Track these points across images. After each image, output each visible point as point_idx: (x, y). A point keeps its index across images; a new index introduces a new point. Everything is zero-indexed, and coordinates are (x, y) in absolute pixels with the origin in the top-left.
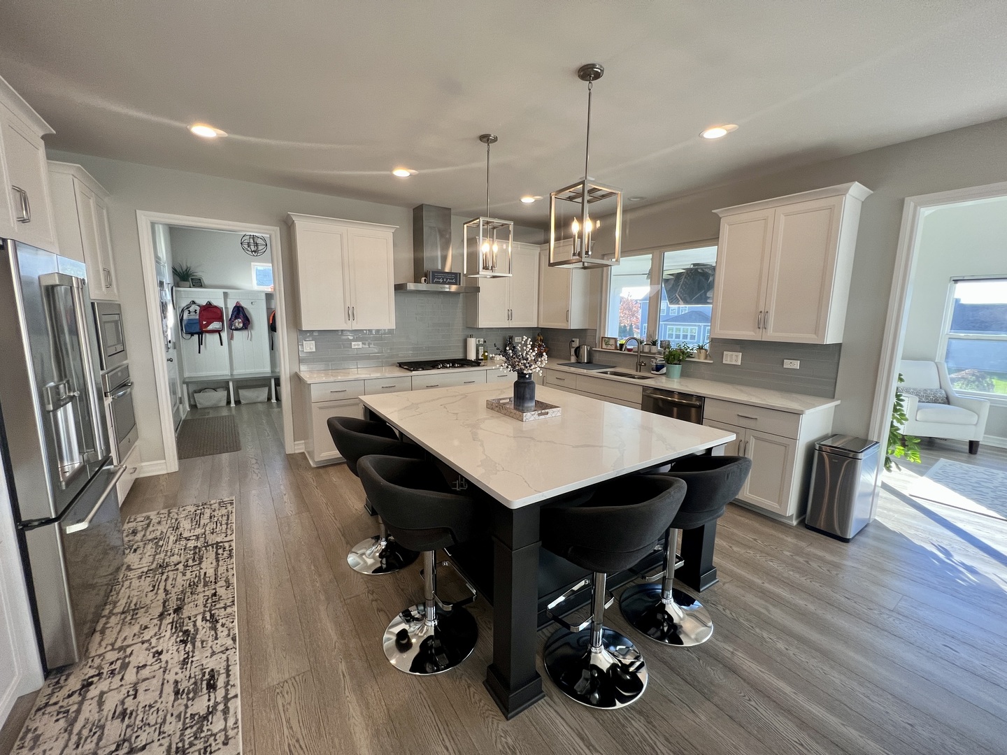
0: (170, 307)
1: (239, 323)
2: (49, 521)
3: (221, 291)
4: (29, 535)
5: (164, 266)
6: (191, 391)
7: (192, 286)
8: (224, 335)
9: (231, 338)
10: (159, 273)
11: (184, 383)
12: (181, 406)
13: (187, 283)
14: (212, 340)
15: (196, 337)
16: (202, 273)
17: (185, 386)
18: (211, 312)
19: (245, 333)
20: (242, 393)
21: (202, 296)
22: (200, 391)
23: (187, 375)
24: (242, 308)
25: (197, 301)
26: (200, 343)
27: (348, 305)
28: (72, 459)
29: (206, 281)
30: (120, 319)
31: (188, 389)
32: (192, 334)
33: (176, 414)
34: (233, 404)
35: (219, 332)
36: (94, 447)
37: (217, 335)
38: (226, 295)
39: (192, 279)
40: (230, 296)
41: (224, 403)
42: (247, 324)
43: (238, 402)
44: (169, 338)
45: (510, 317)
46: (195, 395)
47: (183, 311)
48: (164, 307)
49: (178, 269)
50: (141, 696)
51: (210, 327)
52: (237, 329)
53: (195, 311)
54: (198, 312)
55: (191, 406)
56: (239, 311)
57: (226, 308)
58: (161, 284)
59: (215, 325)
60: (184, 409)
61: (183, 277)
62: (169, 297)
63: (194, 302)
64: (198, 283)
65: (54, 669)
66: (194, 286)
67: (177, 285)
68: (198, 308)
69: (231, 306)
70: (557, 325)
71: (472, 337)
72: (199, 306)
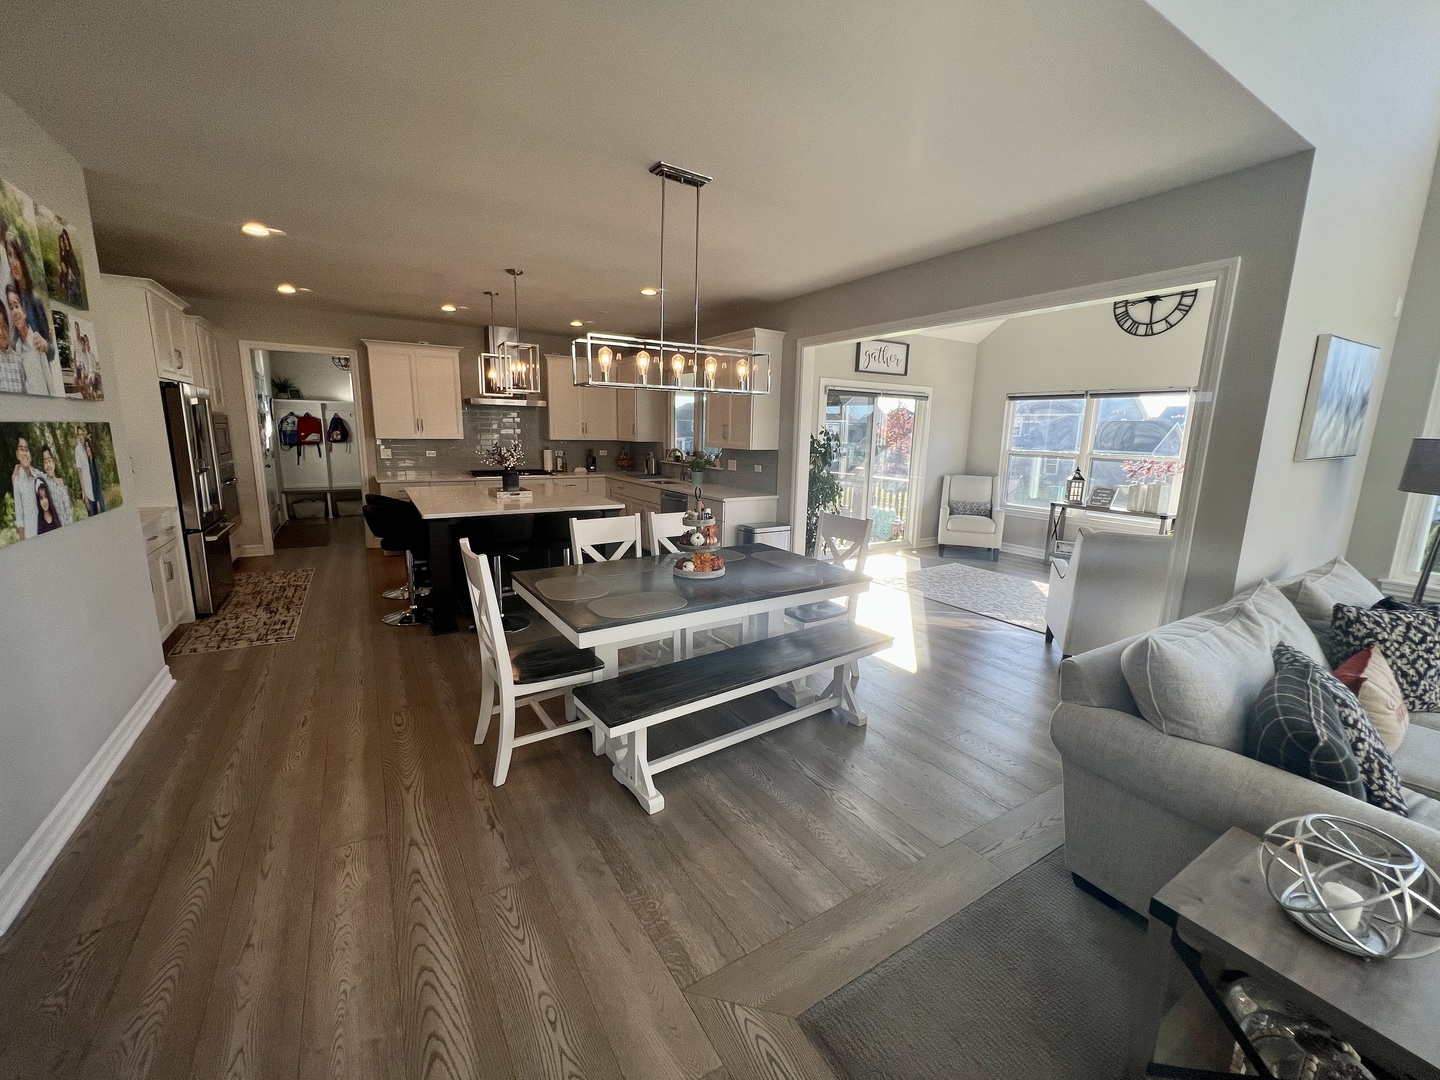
0: (268, 418)
1: (337, 435)
2: (198, 531)
3: (318, 403)
4: (189, 536)
5: (262, 380)
6: (290, 502)
7: (290, 397)
8: (323, 447)
9: (329, 450)
10: (257, 386)
11: (283, 492)
12: (279, 513)
13: (285, 395)
14: (310, 452)
15: (295, 449)
16: (299, 384)
17: (284, 496)
18: (308, 423)
19: (343, 446)
20: (341, 505)
21: (301, 408)
22: (298, 502)
23: (287, 486)
24: (341, 419)
25: (296, 413)
26: (299, 454)
27: (417, 417)
28: (207, 506)
29: (304, 392)
30: (227, 427)
31: (287, 499)
32: (291, 446)
33: (274, 519)
34: (331, 516)
35: (317, 443)
36: (218, 502)
37: (316, 447)
38: (324, 407)
39: (290, 390)
40: (328, 408)
41: (322, 515)
42: (346, 436)
43: (336, 515)
44: (268, 447)
45: (585, 430)
46: (294, 505)
47: (281, 422)
48: (262, 418)
49: (277, 382)
50: (246, 624)
51: (309, 438)
52: (335, 441)
53: (294, 423)
54: (296, 423)
55: (289, 516)
56: (338, 423)
57: (324, 420)
58: (260, 397)
59: (313, 437)
60: (283, 517)
61: (282, 388)
62: (267, 409)
63: (292, 414)
64: (296, 395)
65: (201, 616)
66: (292, 397)
67: (275, 396)
68: (296, 420)
69: (329, 417)
70: (629, 438)
71: (547, 448)
72: (297, 417)
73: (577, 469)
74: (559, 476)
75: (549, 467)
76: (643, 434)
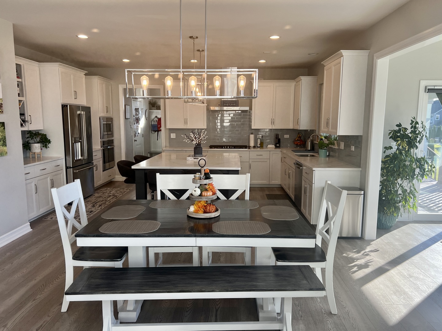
2: (71, 168)
4: (68, 169)
7: (156, 109)
13: (154, 108)
15: (157, 132)
16: (160, 103)
26: (158, 136)
27: (185, 117)
30: (112, 123)
32: (155, 131)
39: (156, 106)
45: (273, 122)
47: (152, 121)
49: (152, 102)
54: (157, 121)
61: (153, 105)
63: (156, 117)
64: (159, 108)
66: (157, 109)
67: (151, 109)
68: (157, 119)
70: (296, 128)
71: (252, 134)
72: (158, 118)
73: (269, 146)
74: (259, 149)
75: (252, 144)
76: (304, 124)
